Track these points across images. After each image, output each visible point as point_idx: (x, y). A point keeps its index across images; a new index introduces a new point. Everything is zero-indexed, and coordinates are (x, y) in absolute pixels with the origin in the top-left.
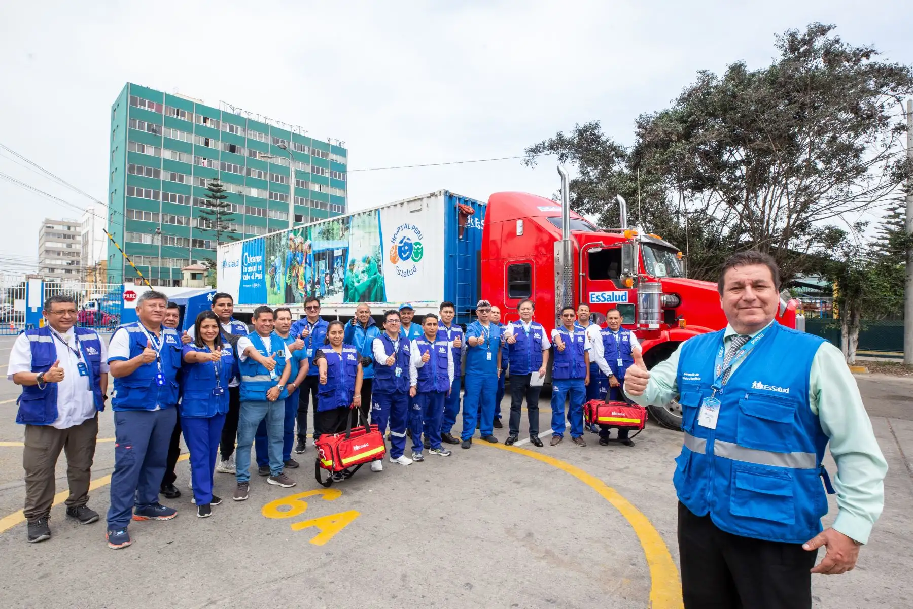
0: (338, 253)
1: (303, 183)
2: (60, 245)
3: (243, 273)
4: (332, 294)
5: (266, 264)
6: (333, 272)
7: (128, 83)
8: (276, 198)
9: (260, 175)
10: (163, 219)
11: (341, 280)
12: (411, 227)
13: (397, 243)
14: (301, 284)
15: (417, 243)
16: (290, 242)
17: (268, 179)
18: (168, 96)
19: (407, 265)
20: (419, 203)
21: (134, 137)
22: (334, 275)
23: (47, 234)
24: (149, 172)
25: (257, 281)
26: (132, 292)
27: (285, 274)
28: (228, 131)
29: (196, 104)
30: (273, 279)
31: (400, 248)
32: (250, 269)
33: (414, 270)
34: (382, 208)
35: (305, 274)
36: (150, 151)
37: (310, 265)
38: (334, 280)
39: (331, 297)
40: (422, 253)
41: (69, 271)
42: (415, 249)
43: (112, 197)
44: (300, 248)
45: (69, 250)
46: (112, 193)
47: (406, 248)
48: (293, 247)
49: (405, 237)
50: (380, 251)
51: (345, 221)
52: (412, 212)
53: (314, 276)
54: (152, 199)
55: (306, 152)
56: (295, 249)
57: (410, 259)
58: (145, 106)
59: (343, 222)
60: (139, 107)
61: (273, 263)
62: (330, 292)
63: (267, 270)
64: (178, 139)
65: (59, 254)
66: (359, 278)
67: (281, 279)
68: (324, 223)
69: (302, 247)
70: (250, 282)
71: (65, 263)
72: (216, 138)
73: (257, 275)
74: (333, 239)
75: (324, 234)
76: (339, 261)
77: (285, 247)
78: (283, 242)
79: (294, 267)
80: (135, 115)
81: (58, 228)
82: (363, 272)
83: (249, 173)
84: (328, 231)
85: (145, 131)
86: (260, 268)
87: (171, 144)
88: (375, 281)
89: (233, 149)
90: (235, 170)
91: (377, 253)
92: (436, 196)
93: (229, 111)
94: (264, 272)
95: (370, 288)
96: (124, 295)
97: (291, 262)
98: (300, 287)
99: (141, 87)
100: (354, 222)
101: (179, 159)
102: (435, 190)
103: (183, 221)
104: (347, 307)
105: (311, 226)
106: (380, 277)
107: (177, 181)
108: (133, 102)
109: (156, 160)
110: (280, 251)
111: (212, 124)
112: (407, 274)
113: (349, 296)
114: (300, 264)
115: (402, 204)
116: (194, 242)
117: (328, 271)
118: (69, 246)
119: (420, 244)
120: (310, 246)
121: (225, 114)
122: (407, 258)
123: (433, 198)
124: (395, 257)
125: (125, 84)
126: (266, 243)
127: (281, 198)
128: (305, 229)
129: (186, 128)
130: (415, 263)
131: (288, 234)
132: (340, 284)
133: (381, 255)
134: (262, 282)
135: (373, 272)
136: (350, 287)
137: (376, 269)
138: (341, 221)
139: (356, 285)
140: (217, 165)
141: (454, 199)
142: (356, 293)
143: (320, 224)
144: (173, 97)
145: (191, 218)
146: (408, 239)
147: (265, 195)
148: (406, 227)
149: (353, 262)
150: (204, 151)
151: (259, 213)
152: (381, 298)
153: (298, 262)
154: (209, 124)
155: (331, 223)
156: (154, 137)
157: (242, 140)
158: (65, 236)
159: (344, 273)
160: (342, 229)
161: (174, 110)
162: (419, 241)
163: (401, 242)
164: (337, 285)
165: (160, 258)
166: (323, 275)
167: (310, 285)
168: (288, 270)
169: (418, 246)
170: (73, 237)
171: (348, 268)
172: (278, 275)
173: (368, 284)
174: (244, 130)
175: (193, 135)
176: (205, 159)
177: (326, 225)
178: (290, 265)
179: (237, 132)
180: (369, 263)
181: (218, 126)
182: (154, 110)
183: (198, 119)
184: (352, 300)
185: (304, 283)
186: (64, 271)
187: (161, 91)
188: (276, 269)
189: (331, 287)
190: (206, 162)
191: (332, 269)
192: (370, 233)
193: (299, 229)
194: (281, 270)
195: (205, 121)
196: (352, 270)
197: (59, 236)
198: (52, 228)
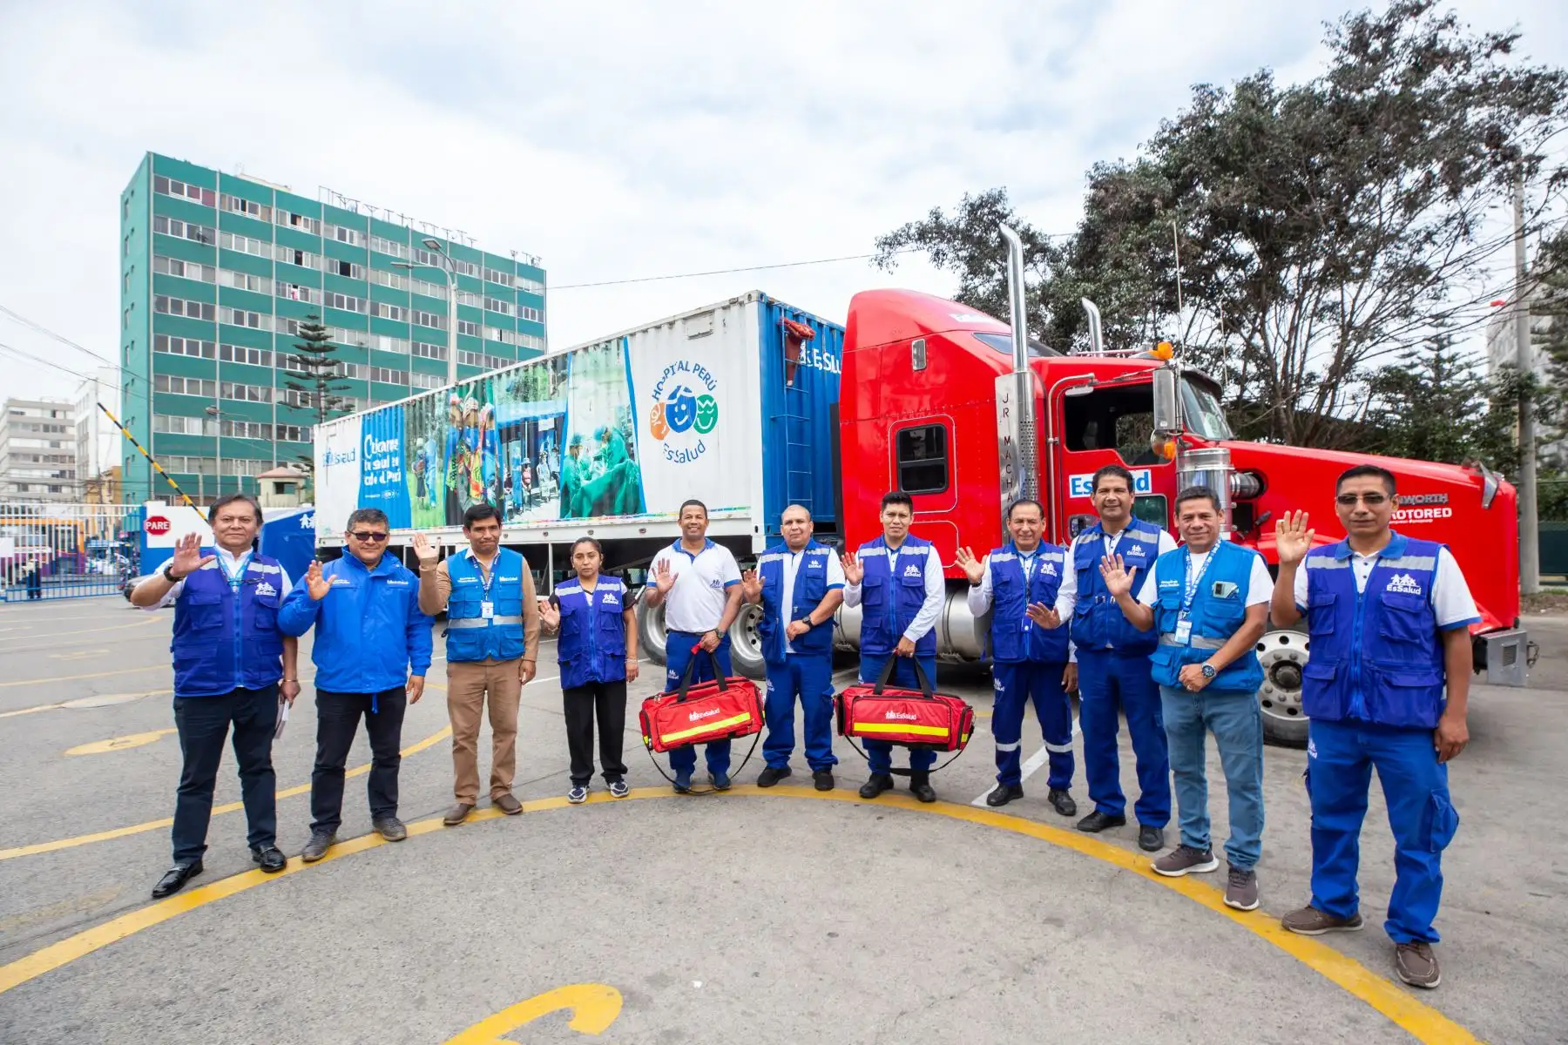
0: (546, 425)
1: (470, 327)
2: (38, 444)
3: (364, 473)
4: (538, 504)
5: (407, 455)
6: (537, 462)
7: (149, 153)
8: (425, 353)
9: (394, 314)
10: (222, 392)
11: (554, 475)
12: (691, 367)
13: (664, 398)
14: (477, 488)
15: (703, 398)
16: (452, 411)
17: (410, 321)
18: (224, 177)
19: (687, 440)
20: (707, 319)
21: (163, 247)
22: (539, 466)
23: (12, 424)
24: (193, 310)
25: (392, 485)
26: (162, 519)
27: (443, 470)
28: (336, 238)
29: (277, 191)
30: (421, 481)
31: (670, 408)
32: (378, 465)
33: (701, 448)
34: (632, 335)
35: (482, 469)
36: (193, 273)
37: (492, 451)
38: (541, 476)
39: (534, 509)
40: (715, 415)
41: (55, 488)
42: (701, 409)
43: (126, 355)
44: (472, 420)
45: (55, 451)
46: (128, 347)
47: (684, 407)
48: (458, 418)
49: (679, 387)
50: (631, 417)
51: (559, 363)
52: (692, 337)
53: (500, 471)
54: (200, 357)
55: (475, 275)
56: (462, 422)
57: (692, 429)
58: (182, 193)
59: (555, 366)
60: (172, 195)
61: (419, 452)
62: (533, 500)
63: (409, 465)
64: (246, 252)
65: (36, 459)
66: (590, 469)
67: (438, 480)
68: (517, 370)
69: (476, 417)
70: (378, 488)
71: (47, 474)
72: (315, 251)
73: (390, 475)
74: (536, 400)
75: (518, 390)
76: (550, 440)
77: (443, 420)
78: (439, 411)
79: (461, 456)
80: (163, 209)
81: (31, 413)
82: (598, 458)
83: (375, 310)
84: (526, 384)
85: (185, 237)
86: (396, 461)
87: (232, 261)
88: (622, 474)
89: (345, 270)
90: (351, 306)
91: (625, 420)
92: (741, 304)
93: (337, 204)
94: (404, 468)
95: (611, 490)
96: (147, 525)
97: (454, 446)
98: (473, 493)
99: (174, 161)
100: (575, 366)
101: (249, 287)
102: (738, 293)
103: (260, 393)
104: (567, 528)
105: (491, 377)
106: (631, 466)
107: (246, 325)
108: (161, 186)
109: (205, 290)
110: (433, 428)
111: (306, 226)
112: (686, 457)
113: (572, 502)
114: (473, 450)
115: (671, 324)
116: (281, 430)
117: (527, 460)
118: (55, 444)
119: (711, 399)
120: (491, 416)
121: (330, 210)
122: (687, 426)
123: (735, 308)
124: (660, 427)
125: (143, 155)
126: (406, 415)
127: (434, 354)
128: (479, 385)
129: (260, 232)
130: (703, 437)
131: (447, 396)
132: (553, 483)
133: (632, 424)
134: (401, 487)
135: (617, 457)
136: (572, 487)
137: (624, 452)
138: (550, 364)
139: (584, 483)
140: (317, 297)
141: (776, 310)
142: (585, 500)
143: (508, 373)
144: (235, 179)
145: (274, 389)
146: (687, 390)
147: (404, 348)
148: (681, 367)
149: (577, 440)
150: (294, 274)
151: (395, 379)
152: (634, 505)
153: (468, 447)
154: (300, 227)
155: (531, 369)
156: (202, 250)
157: (361, 253)
158: (46, 428)
159: (560, 462)
160: (554, 377)
161: (237, 201)
162: (709, 393)
163: (672, 396)
164: (547, 485)
165: (218, 459)
166: (519, 468)
167: (493, 488)
168: (450, 463)
169: (707, 402)
170: (63, 429)
171: (567, 452)
172: (430, 474)
173: (609, 480)
174: (365, 238)
175: (274, 245)
176: (295, 287)
177: (521, 373)
178: (453, 452)
179: (351, 241)
180: (609, 440)
181: (317, 230)
182: (199, 202)
183: (281, 216)
184: (578, 514)
185: (481, 485)
186: (46, 487)
187: (212, 168)
188: (427, 461)
189: (534, 491)
190: (297, 292)
191: (535, 457)
192: (609, 383)
193: (468, 384)
194: (436, 463)
195: (294, 221)
196: (575, 456)
197: (35, 427)
198: (22, 413)
